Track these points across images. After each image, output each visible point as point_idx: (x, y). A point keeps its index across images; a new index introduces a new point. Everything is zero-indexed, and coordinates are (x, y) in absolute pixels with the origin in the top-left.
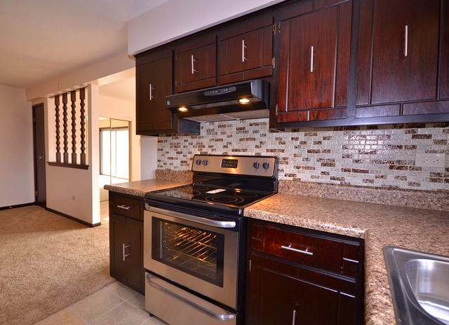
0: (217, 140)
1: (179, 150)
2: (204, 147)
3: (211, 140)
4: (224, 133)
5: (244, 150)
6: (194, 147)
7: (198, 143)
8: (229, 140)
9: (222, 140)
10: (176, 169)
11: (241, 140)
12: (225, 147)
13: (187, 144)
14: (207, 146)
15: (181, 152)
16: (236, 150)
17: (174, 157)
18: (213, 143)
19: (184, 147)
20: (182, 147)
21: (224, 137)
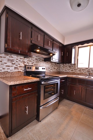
0: (30, 61)
1: (14, 63)
2: (25, 63)
3: (28, 61)
4: (32, 59)
5: (37, 65)
6: (21, 62)
7: (23, 61)
8: (33, 61)
9: (31, 61)
10: (12, 71)
11: (36, 62)
12: (32, 63)
13: (17, 60)
14: (26, 63)
15: (15, 64)
16: (35, 65)
17: (10, 65)
18: (28, 62)
19: (16, 62)
20: (15, 61)
21: (32, 60)
